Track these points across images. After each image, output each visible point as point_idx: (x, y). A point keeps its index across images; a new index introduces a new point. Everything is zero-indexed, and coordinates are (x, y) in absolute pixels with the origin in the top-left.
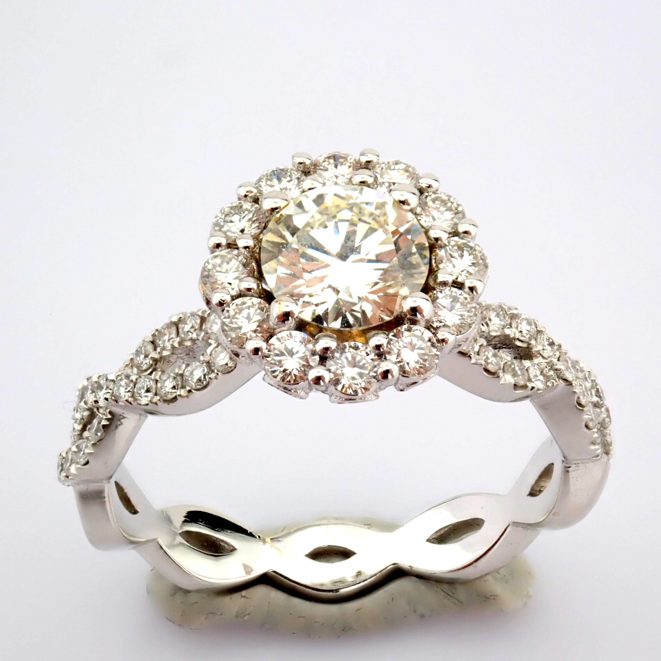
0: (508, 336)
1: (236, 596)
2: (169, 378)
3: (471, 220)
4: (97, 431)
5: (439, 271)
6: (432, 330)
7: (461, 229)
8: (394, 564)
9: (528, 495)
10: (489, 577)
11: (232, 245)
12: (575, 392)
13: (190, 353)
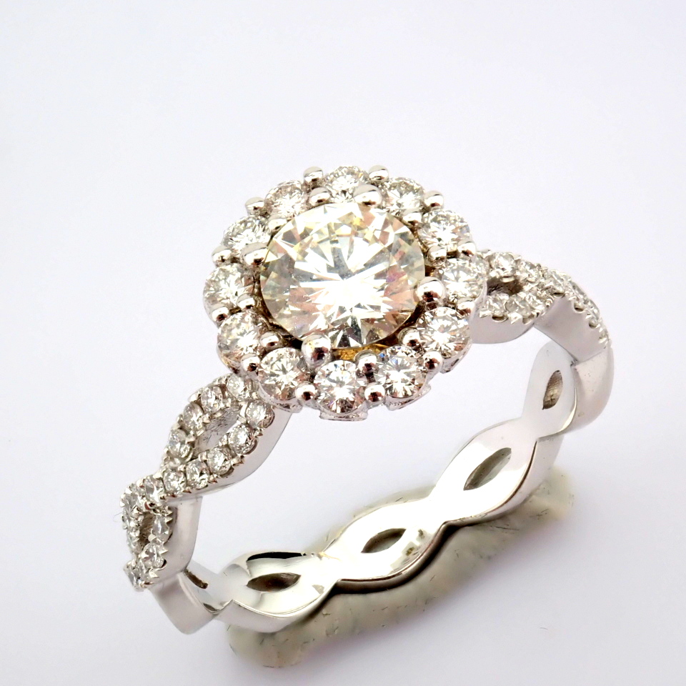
0: (495, 277)
1: (319, 617)
2: (215, 453)
3: (433, 191)
4: (163, 530)
5: (430, 250)
6: (449, 305)
7: (428, 203)
8: (445, 523)
9: (543, 408)
10: (534, 497)
11: (234, 310)
12: (570, 301)
13: (221, 421)
